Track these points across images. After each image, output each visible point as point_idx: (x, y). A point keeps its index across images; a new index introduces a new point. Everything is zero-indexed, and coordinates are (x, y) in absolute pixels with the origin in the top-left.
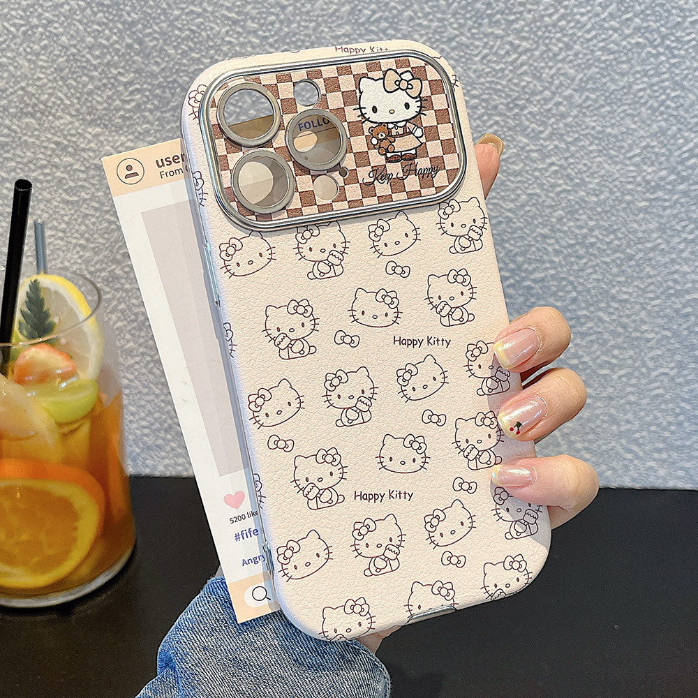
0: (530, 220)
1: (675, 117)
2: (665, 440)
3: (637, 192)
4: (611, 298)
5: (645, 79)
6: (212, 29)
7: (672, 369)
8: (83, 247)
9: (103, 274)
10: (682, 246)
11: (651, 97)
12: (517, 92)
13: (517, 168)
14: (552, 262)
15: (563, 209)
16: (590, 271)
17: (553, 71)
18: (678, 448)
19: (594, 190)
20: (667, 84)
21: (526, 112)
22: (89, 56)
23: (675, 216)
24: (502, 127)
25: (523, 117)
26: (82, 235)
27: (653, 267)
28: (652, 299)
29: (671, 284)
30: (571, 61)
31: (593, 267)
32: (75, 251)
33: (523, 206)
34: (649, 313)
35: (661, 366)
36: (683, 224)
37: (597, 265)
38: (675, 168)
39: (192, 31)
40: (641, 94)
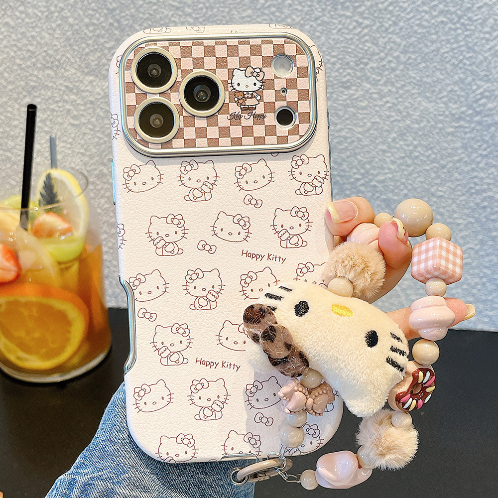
0: (373, 140)
1: (470, 71)
2: (473, 295)
3: (446, 121)
4: (432, 194)
5: (449, 45)
6: (163, 13)
7: (476, 245)
8: (83, 154)
9: (96, 172)
10: (479, 159)
11: (452, 57)
12: (362, 53)
13: (363, 104)
14: (389, 169)
15: (396, 133)
16: (416, 175)
17: (386, 40)
18: (483, 302)
19: (416, 120)
20: (463, 48)
21: (368, 67)
22: (86, 31)
23: (473, 138)
24: (352, 77)
25: (367, 71)
26: (82, 146)
27: (460, 174)
28: (459, 196)
29: (472, 185)
30: (398, 33)
31: (418, 173)
32: (78, 156)
33: (368, 130)
34: (458, 206)
35: (468, 243)
36: (479, 144)
37: (421, 171)
38: (471, 106)
39: (151, 14)
40: (446, 55)
